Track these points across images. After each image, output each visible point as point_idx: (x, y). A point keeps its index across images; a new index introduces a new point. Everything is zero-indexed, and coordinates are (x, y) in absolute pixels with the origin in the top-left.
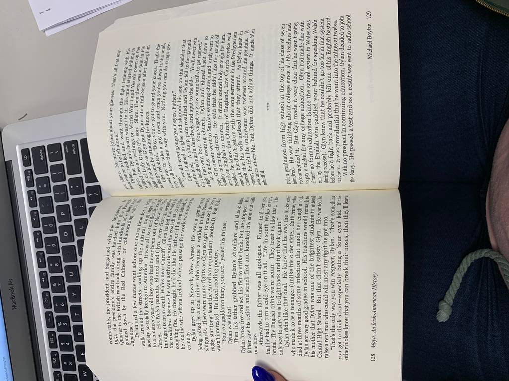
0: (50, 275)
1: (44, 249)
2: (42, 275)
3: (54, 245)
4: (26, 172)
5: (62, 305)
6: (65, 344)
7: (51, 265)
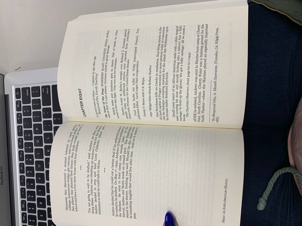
0: (26, 166)
1: (23, 149)
2: (21, 165)
3: (30, 147)
4: (17, 102)
5: (32, 184)
7: (27, 160)
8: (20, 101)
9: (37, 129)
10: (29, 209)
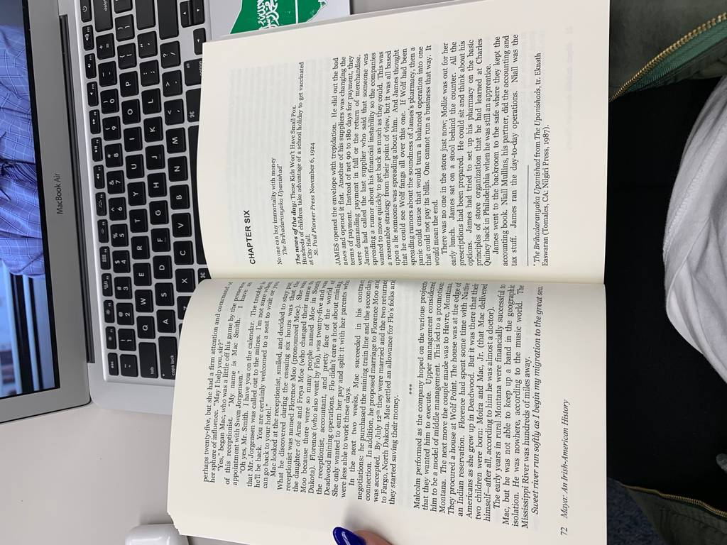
0: (107, 170)
1: (101, 135)
2: (97, 170)
3: (114, 128)
4: (84, 29)
5: (120, 209)
6: (121, 262)
7: (109, 156)
8: (91, 26)
9: (128, 84)
10: (116, 262)
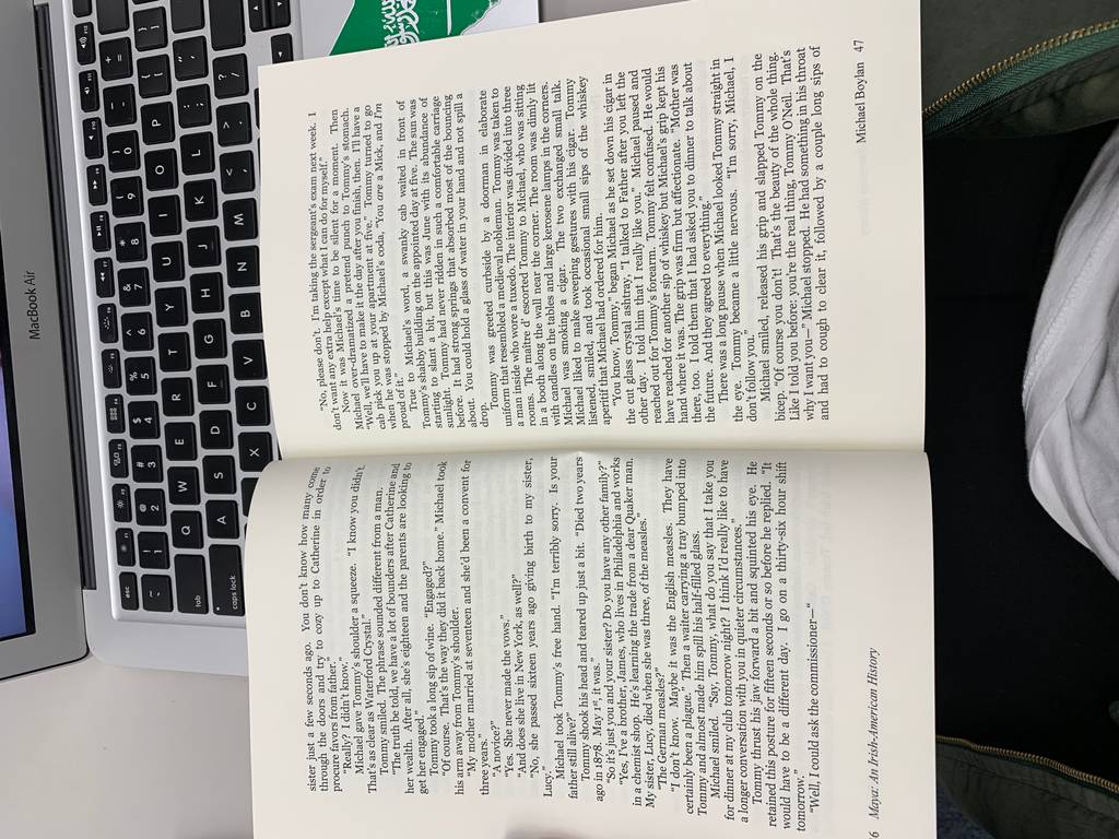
0: (118, 266)
1: (108, 207)
2: (101, 266)
3: (131, 196)
4: (79, 30)
5: (142, 332)
6: (143, 421)
7: (122, 243)
8: (90, 25)
9: (155, 124)
10: (135, 421)
